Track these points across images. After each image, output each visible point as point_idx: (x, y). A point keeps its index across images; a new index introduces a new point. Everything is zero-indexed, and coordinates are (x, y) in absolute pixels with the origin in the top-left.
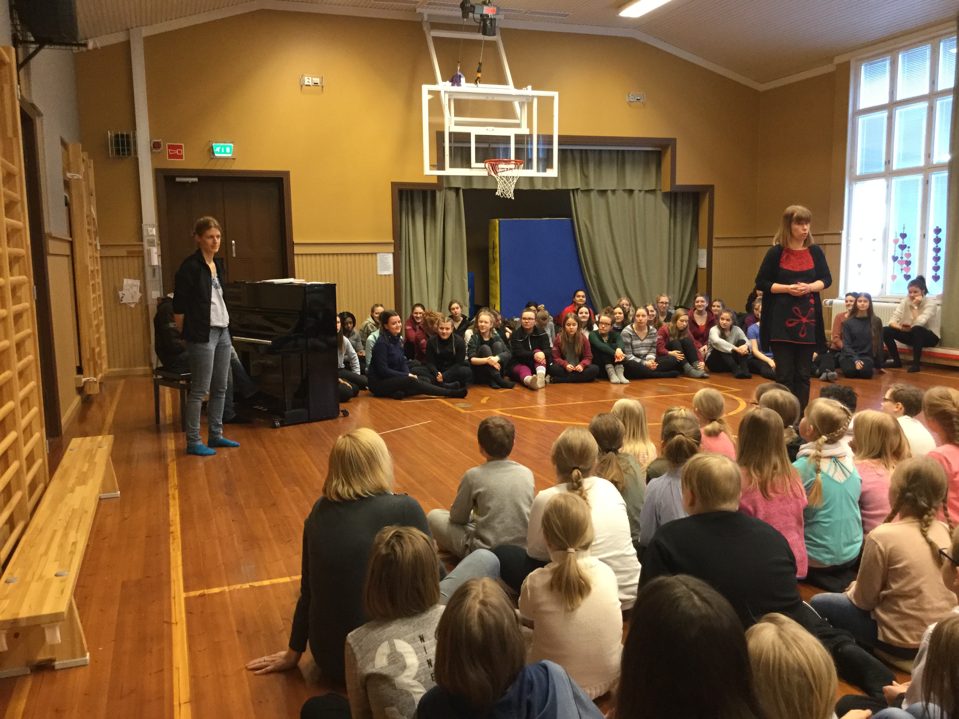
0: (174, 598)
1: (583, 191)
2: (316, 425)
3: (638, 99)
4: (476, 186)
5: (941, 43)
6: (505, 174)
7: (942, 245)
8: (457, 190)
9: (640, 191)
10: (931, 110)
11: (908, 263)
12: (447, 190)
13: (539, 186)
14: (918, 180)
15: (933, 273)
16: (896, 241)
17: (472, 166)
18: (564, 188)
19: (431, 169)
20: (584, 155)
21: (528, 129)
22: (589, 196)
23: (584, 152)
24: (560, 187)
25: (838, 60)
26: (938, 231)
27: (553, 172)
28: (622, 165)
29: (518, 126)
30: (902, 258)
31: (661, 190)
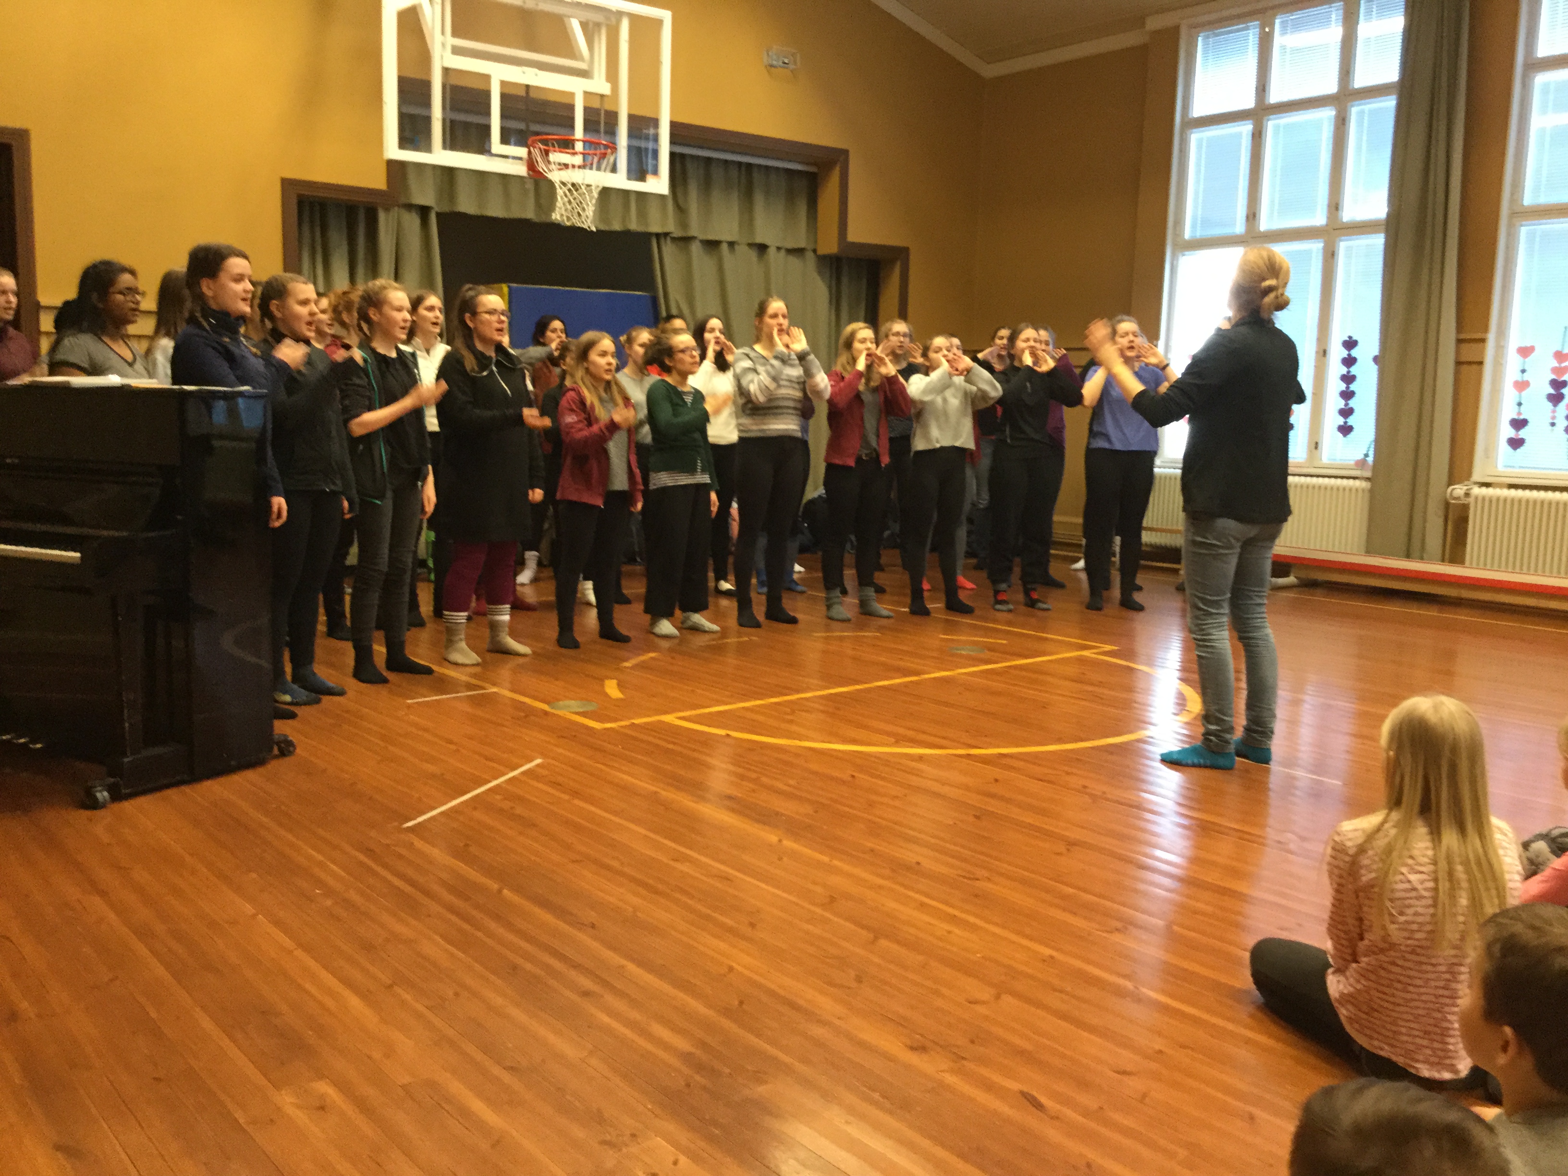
3: (784, 63)
4: (467, 205)
6: (569, 175)
7: (1365, 369)
8: (424, 211)
9: (779, 249)
10: (1341, 123)
12: (404, 213)
14: (1316, 250)
15: (1341, 421)
17: (495, 151)
18: (642, 229)
19: (399, 144)
20: (678, 167)
21: (610, 85)
22: (688, 250)
24: (634, 226)
25: (1154, 23)
26: (1353, 344)
27: (658, 184)
28: (748, 195)
29: (585, 74)
31: (815, 251)
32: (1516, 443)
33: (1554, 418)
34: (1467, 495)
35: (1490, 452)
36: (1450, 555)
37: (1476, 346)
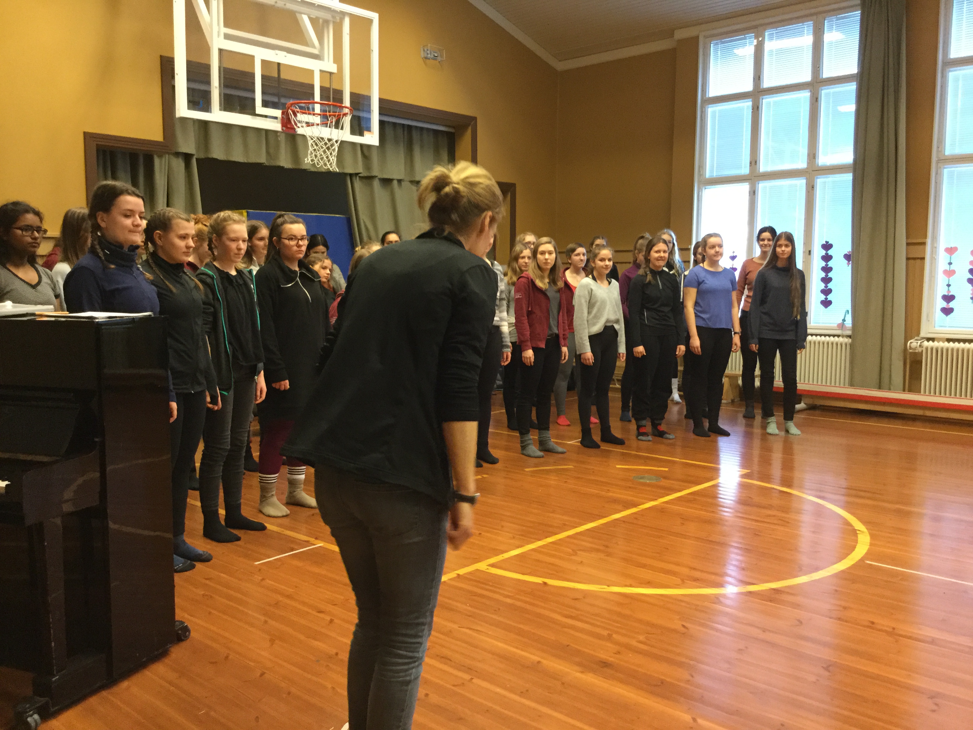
1: (363, 178)
5: (826, 21)
8: (187, 157)
12: (172, 157)
14: (799, 185)
15: (823, 297)
17: (257, 112)
18: (340, 171)
22: (371, 186)
25: (679, 35)
26: (827, 246)
27: (373, 138)
29: (321, 59)
34: (920, 346)
35: (930, 317)
36: (909, 386)
37: (921, 247)
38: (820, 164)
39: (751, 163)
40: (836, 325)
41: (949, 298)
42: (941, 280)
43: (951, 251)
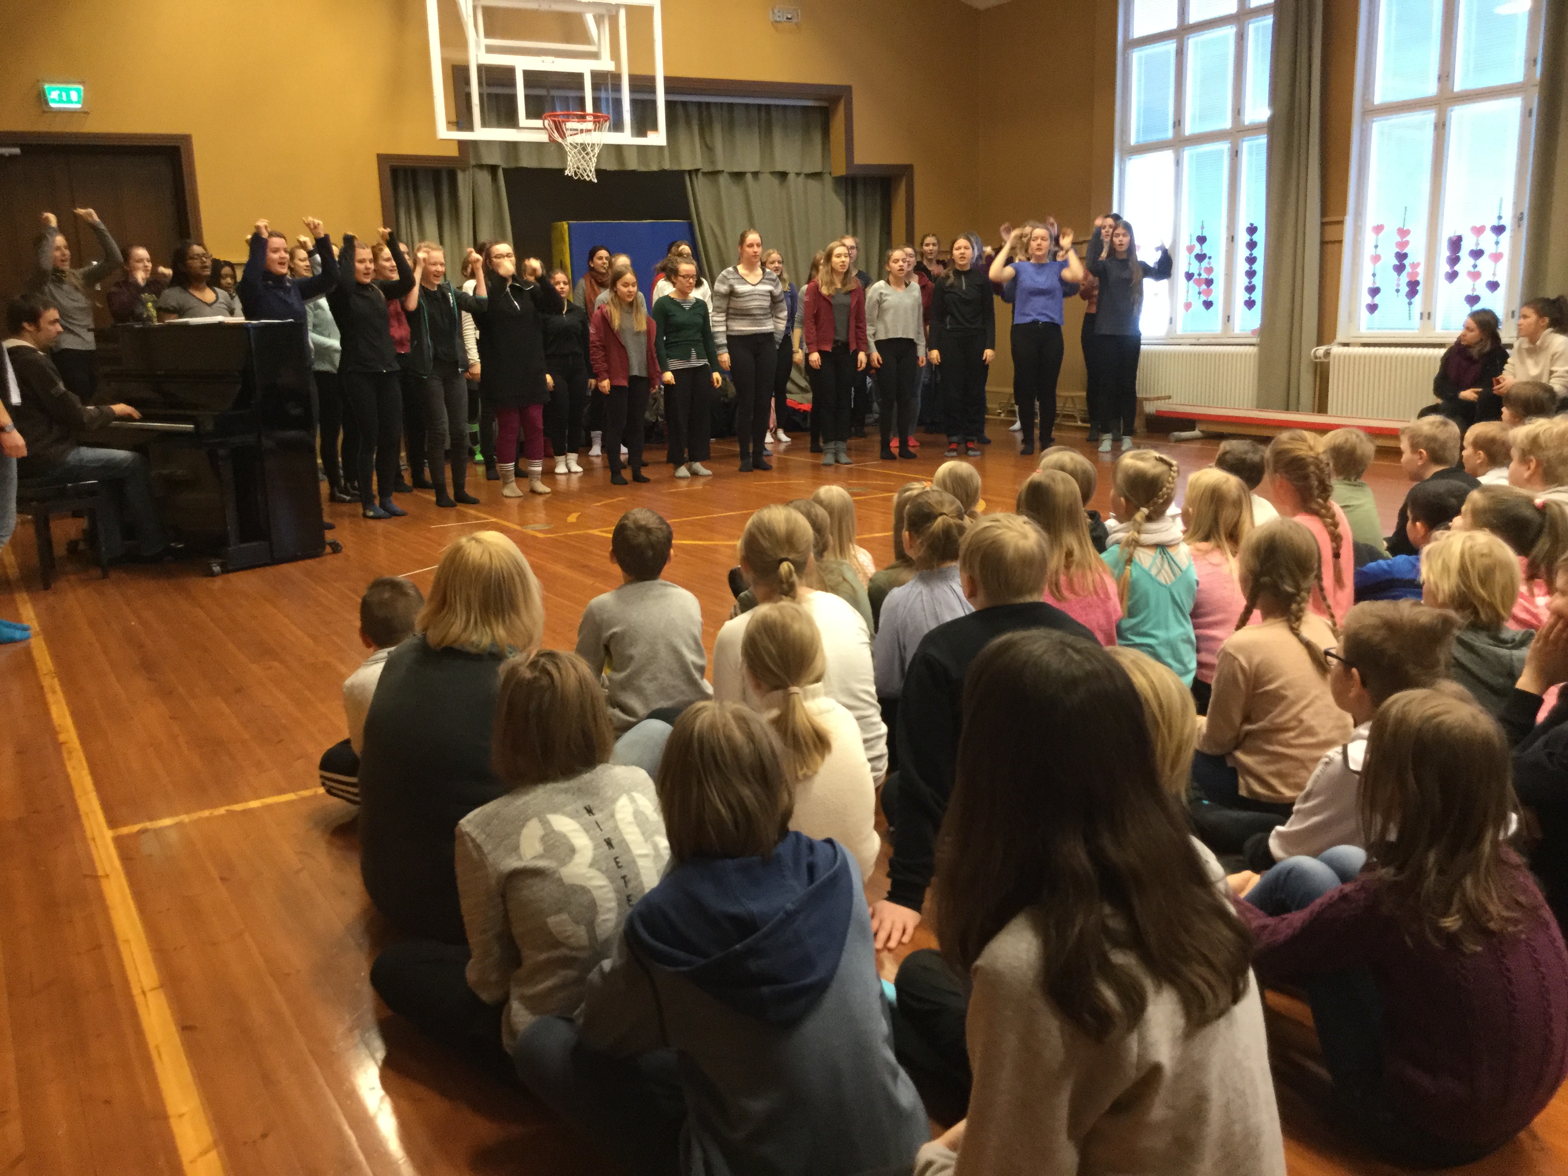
0: (94, 839)
1: (705, 174)
2: (286, 568)
3: (788, 18)
4: (527, 161)
6: (579, 139)
7: (1259, 252)
8: (493, 169)
9: (798, 174)
10: (1241, 38)
11: (1209, 282)
12: (476, 170)
13: (633, 164)
14: (1222, 151)
15: (1246, 296)
16: (1190, 249)
17: (521, 125)
18: (675, 168)
19: (449, 129)
20: (705, 113)
21: (613, 63)
22: (716, 183)
23: (704, 107)
24: (667, 166)
26: (1252, 230)
27: (658, 138)
28: (767, 131)
29: (595, 56)
30: (1200, 275)
31: (830, 174)
32: (1372, 308)
33: (1398, 285)
34: (1327, 354)
35: (1351, 316)
36: (1319, 406)
37: (1337, 227)
38: (1246, 123)
39: (1174, 123)
40: (1250, 332)
41: (1375, 291)
42: (1367, 267)
43: (1379, 229)
